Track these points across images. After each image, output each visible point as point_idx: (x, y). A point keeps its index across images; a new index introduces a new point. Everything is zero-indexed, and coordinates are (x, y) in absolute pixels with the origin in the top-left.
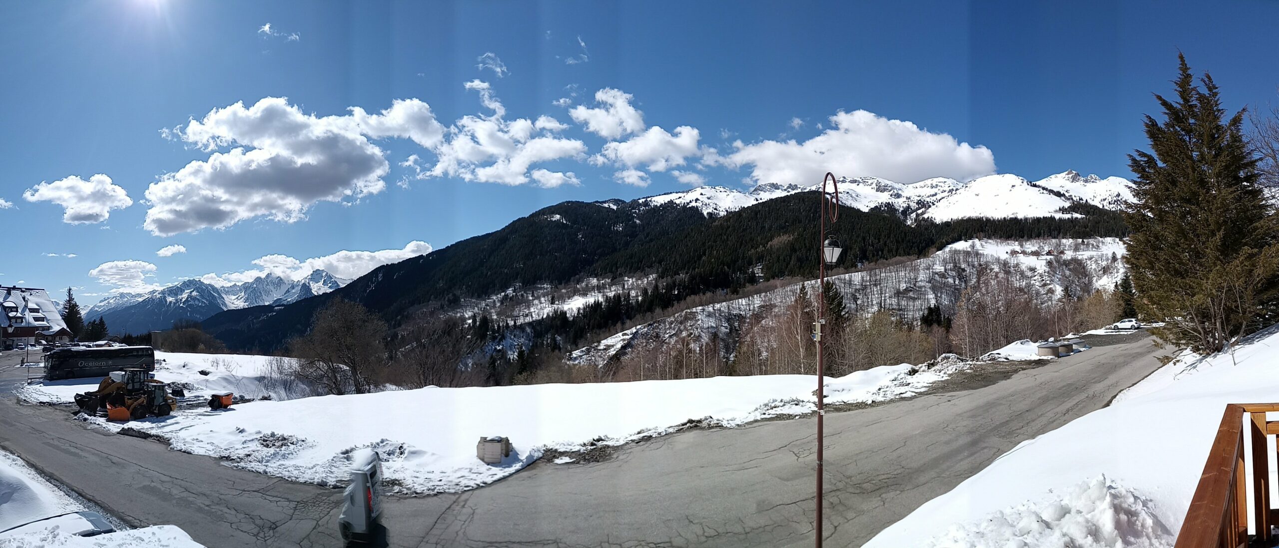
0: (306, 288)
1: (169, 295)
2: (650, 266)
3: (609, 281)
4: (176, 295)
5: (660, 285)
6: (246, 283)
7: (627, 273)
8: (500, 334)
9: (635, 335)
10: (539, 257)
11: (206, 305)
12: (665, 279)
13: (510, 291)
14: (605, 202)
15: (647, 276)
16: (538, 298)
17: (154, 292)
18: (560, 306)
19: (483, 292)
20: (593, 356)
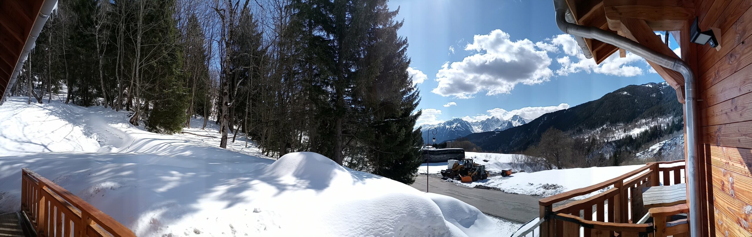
0: (510, 123)
1: (447, 125)
2: (670, 113)
3: (651, 120)
4: (450, 125)
5: (675, 121)
6: (482, 121)
7: (659, 116)
8: (600, 146)
9: (665, 144)
10: (617, 111)
11: (464, 131)
12: (677, 117)
13: (605, 126)
14: (646, 84)
15: (668, 117)
16: (618, 130)
17: (440, 124)
18: (628, 133)
19: (593, 127)
20: (646, 155)
